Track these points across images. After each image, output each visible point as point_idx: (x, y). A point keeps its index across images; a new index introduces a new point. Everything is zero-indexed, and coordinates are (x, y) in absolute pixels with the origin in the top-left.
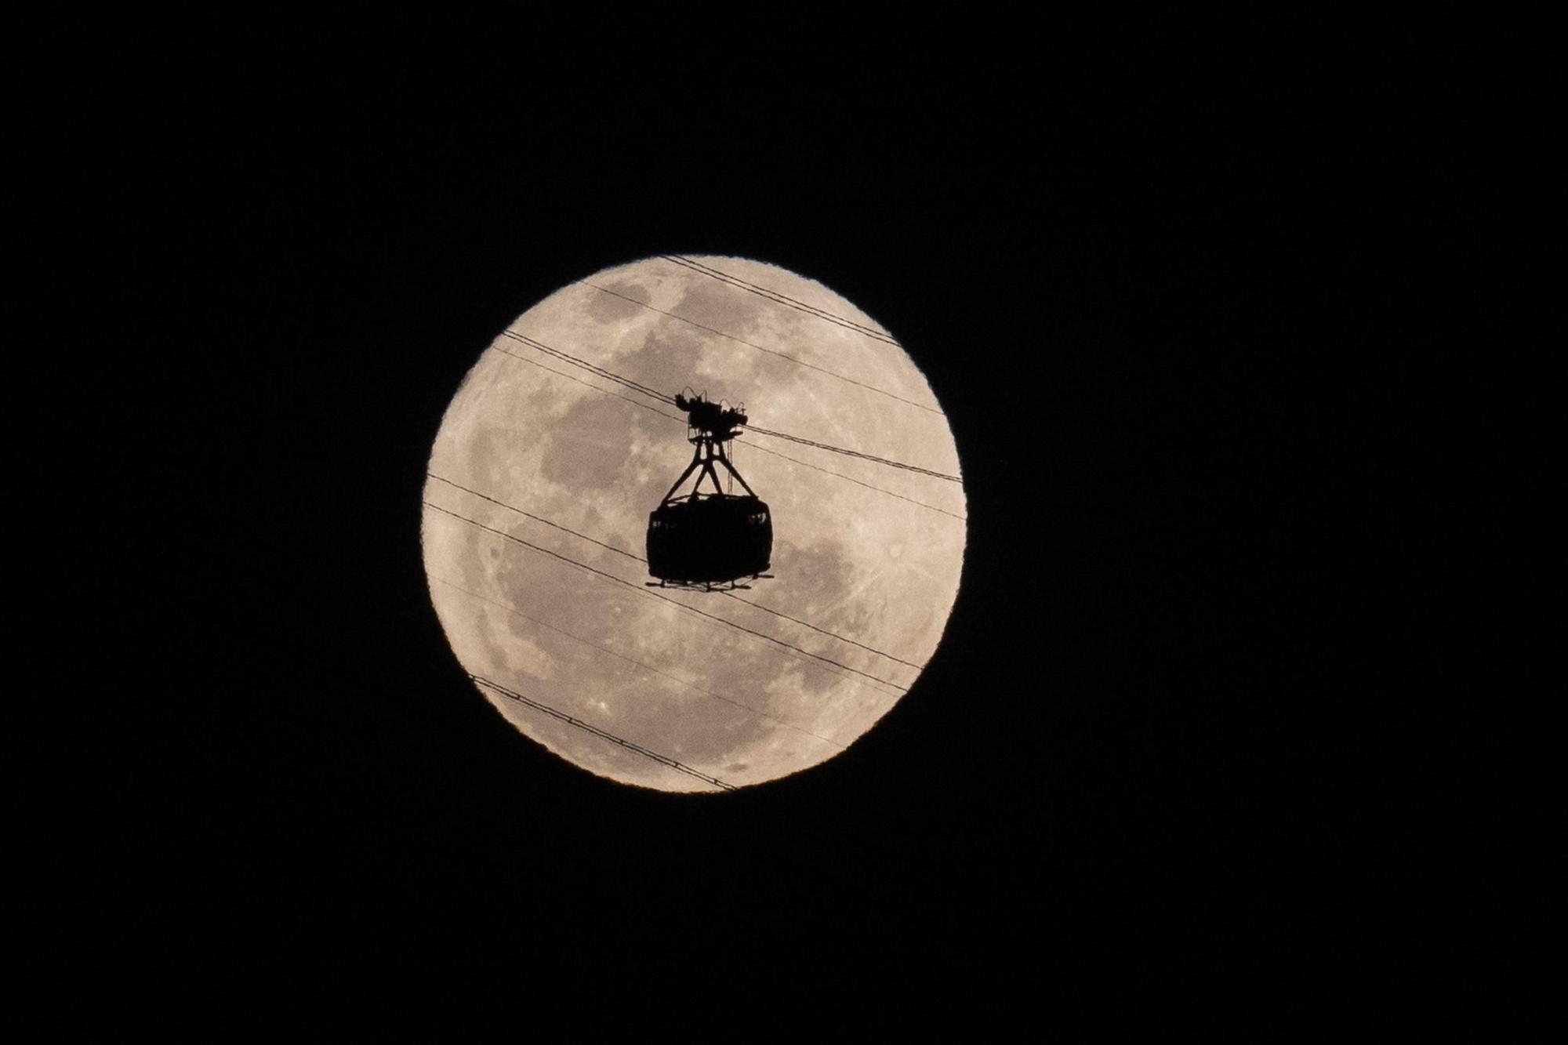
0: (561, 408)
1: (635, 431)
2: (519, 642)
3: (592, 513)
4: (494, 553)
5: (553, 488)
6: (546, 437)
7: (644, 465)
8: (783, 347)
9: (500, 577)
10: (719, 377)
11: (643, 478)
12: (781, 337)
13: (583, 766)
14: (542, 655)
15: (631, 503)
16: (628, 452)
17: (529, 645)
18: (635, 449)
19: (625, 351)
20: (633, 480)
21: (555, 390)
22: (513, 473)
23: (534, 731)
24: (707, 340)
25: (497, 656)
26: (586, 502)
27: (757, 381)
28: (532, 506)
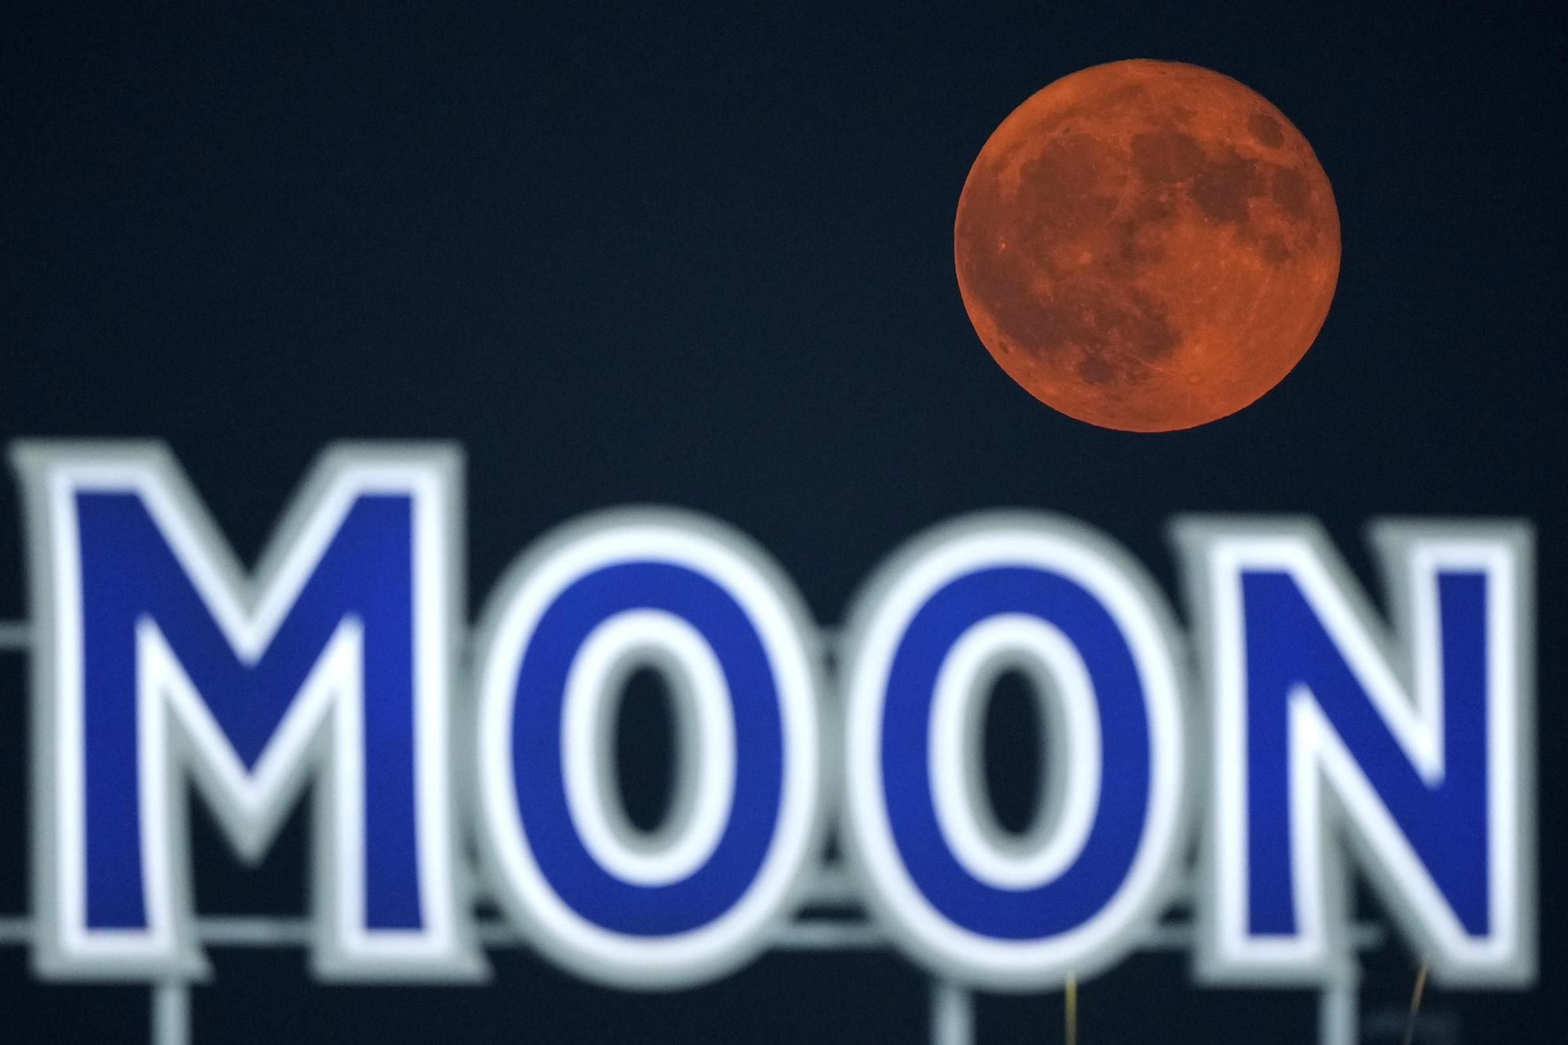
0: (1182, 128)
1: (1191, 180)
2: (1017, 174)
3: (1123, 180)
4: (1067, 131)
5: (1127, 148)
6: (1158, 129)
7: (1171, 195)
8: (1290, 247)
9: (1053, 142)
10: (1251, 214)
11: (1163, 198)
12: (1296, 243)
15: (1142, 198)
16: (1175, 182)
18: (1179, 185)
19: (1238, 151)
20: (1157, 193)
21: (1192, 120)
22: (1124, 119)
24: (1271, 195)
25: (1000, 166)
26: (1129, 172)
27: (1260, 242)
28: (1110, 141)
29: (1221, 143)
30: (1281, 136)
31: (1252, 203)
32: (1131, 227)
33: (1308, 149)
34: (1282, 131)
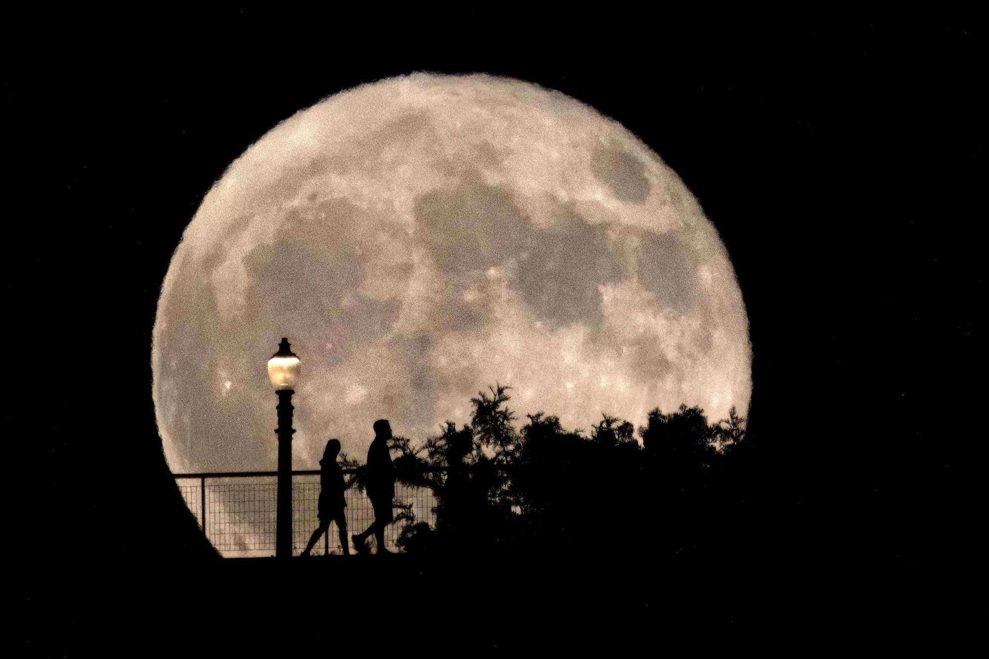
0: (492, 178)
1: (512, 263)
2: (242, 270)
3: (407, 270)
4: (313, 197)
5: (408, 218)
6: (455, 181)
7: (482, 289)
8: (671, 355)
9: (293, 214)
10: (607, 311)
11: (470, 296)
12: (679, 348)
13: (155, 397)
14: (241, 300)
15: (438, 298)
16: (488, 268)
17: (244, 280)
18: (492, 272)
19: (580, 210)
20: (460, 288)
21: (506, 162)
22: (401, 169)
23: (162, 333)
24: (635, 279)
25: (213, 260)
26: (416, 258)
27: (625, 349)
28: (380, 206)
29: (553, 198)
30: (646, 181)
31: (609, 294)
32: (424, 342)
33: (689, 202)
34: (646, 175)
